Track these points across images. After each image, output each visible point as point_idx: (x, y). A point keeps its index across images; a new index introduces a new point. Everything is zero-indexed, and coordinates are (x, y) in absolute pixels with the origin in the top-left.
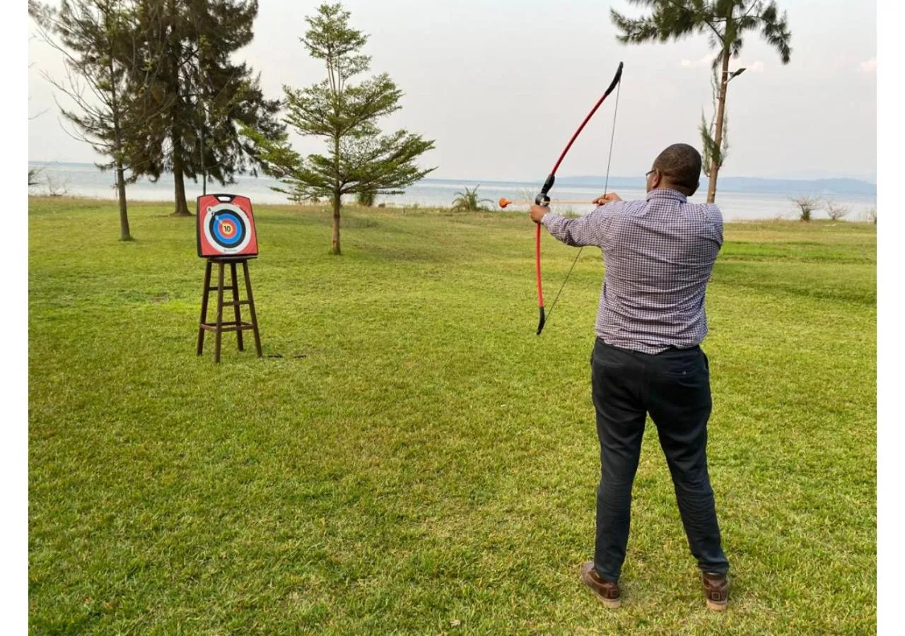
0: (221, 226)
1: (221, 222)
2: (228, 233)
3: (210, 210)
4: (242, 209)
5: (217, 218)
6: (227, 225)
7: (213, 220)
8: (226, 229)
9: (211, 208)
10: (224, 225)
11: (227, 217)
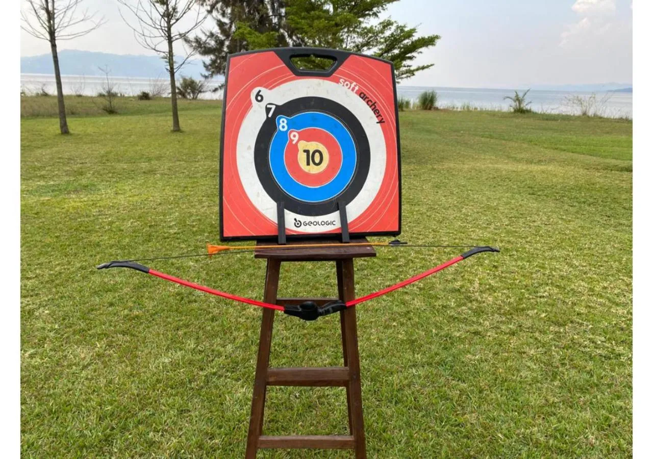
0: (294, 149)
1: (294, 136)
2: (313, 170)
3: (259, 97)
4: (363, 96)
5: (283, 123)
6: (313, 146)
7: (268, 130)
8: (310, 157)
9: (264, 92)
10: (303, 145)
11: (314, 119)
